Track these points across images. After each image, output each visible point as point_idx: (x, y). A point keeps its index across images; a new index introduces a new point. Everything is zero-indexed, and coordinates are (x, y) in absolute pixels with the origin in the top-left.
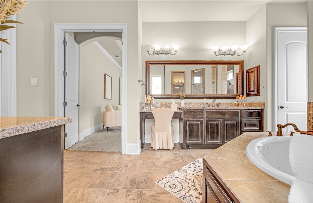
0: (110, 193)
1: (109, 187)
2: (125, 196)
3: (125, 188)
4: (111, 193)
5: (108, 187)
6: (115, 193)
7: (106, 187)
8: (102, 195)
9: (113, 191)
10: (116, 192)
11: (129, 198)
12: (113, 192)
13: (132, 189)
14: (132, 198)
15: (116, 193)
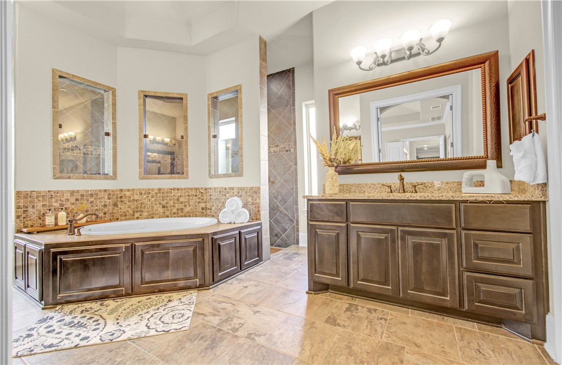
0: (261, 335)
1: (257, 348)
2: (246, 324)
3: (236, 336)
4: (259, 336)
5: (259, 348)
6: (255, 333)
7: (263, 348)
8: (273, 336)
9: (256, 338)
10: (252, 334)
11: (242, 321)
12: (256, 335)
13: (229, 331)
14: (239, 319)
15: (253, 332)
